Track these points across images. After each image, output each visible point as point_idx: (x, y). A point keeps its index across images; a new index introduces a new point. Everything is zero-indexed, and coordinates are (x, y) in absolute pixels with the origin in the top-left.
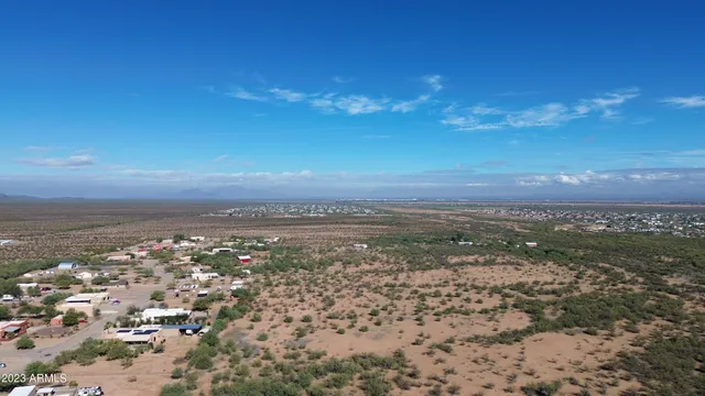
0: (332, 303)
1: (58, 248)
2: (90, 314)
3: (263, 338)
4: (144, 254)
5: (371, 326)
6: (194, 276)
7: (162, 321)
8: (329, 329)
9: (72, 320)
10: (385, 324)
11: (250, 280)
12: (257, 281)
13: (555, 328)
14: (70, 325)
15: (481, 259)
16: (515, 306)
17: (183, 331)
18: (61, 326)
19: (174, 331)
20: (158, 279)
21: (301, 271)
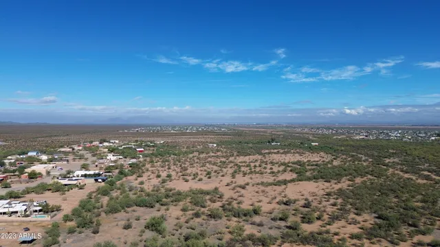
0: (186, 169)
2: (44, 173)
4: (80, 148)
6: (108, 158)
7: (85, 176)
9: (33, 176)
11: (141, 159)
12: (145, 160)
14: (32, 178)
15: (282, 151)
17: (96, 180)
18: (27, 179)
19: (92, 180)
20: (86, 159)
21: (172, 156)
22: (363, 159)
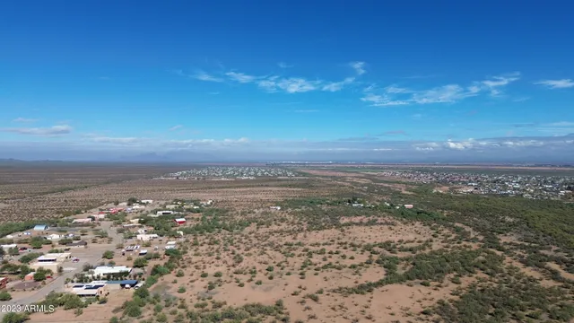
0: (240, 260)
1: (35, 211)
2: (55, 271)
3: (182, 291)
5: (265, 279)
6: (139, 237)
7: (109, 277)
8: (233, 283)
9: (41, 276)
10: (276, 278)
11: (182, 240)
12: (187, 241)
13: (401, 280)
14: (39, 280)
15: (365, 220)
16: (378, 262)
17: (123, 286)
18: (33, 280)
19: (117, 286)
20: (110, 240)
21: (223, 231)
22: (472, 236)
